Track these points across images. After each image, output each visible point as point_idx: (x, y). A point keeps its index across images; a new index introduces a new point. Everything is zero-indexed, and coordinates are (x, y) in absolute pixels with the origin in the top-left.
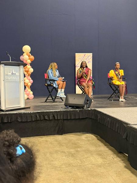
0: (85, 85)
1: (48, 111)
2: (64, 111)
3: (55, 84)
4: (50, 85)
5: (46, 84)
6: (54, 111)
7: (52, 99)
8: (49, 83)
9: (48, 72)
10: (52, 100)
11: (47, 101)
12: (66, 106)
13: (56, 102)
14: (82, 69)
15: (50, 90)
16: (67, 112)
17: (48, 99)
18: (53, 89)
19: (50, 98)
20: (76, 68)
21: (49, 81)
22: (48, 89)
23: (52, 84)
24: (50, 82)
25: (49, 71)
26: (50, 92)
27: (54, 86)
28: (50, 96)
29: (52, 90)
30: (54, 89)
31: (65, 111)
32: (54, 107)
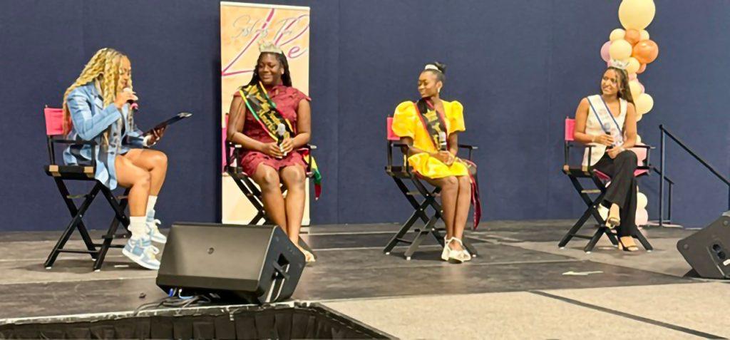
0: (268, 178)
1: (61, 317)
2: (152, 318)
3: (107, 166)
4: (76, 174)
5: (54, 168)
6: (97, 315)
7: (91, 246)
8: (74, 160)
9: (70, 100)
10: (89, 257)
11: (61, 257)
12: (166, 289)
13: (111, 265)
14: (261, 91)
15: (78, 199)
16: (170, 320)
17: (65, 247)
18: (95, 192)
19: (76, 243)
20: (223, 78)
21: (72, 147)
22: (64, 192)
23: (88, 170)
24: (79, 157)
25: (77, 93)
26: (74, 212)
27: (102, 177)
28: (76, 232)
29: (89, 199)
30: (100, 194)
31: (159, 318)
32: (102, 296)
